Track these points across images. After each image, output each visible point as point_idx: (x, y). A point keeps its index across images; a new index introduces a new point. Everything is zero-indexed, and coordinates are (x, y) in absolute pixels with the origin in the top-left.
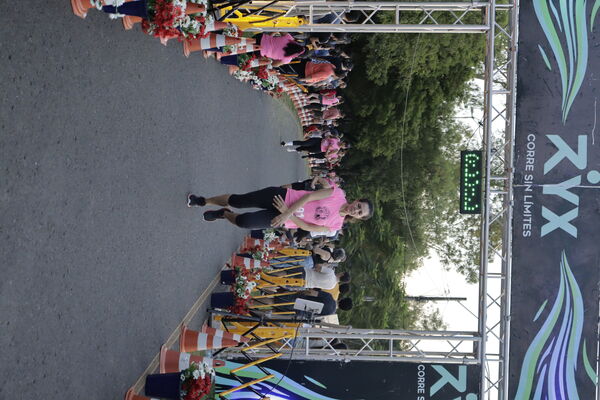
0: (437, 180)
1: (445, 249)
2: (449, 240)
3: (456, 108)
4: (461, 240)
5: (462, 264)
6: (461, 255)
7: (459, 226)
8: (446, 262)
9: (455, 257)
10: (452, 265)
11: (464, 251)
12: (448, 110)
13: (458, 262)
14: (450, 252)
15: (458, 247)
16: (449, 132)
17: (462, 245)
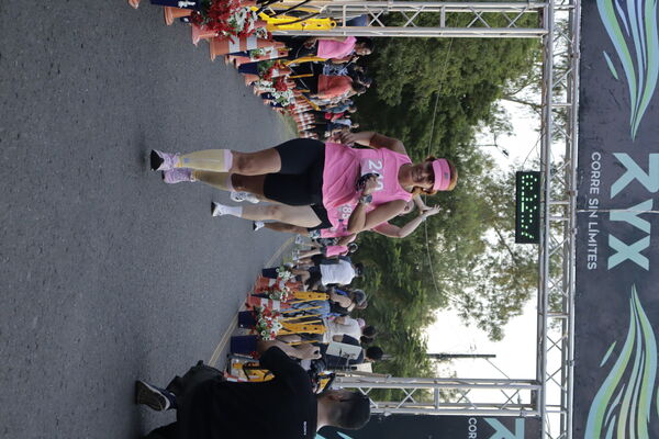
0: (458, 217)
1: (464, 301)
2: (467, 291)
3: (477, 135)
4: (482, 290)
5: (483, 318)
6: (482, 308)
7: (479, 273)
8: (465, 316)
9: (475, 311)
10: (472, 319)
11: (485, 302)
12: (466, 136)
13: (478, 316)
14: (469, 303)
15: (478, 297)
16: (470, 162)
17: (484, 295)
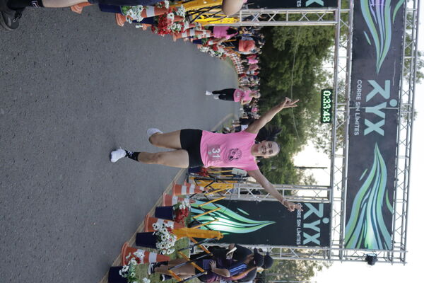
0: (312, 103)
1: (317, 141)
2: (319, 135)
3: (323, 63)
4: (326, 136)
5: (326, 149)
6: (325, 144)
7: (325, 128)
8: (317, 147)
9: (323, 145)
10: (320, 149)
11: (327, 141)
12: (319, 64)
13: (323, 147)
14: (320, 142)
15: (324, 139)
16: (320, 76)
17: (326, 138)
